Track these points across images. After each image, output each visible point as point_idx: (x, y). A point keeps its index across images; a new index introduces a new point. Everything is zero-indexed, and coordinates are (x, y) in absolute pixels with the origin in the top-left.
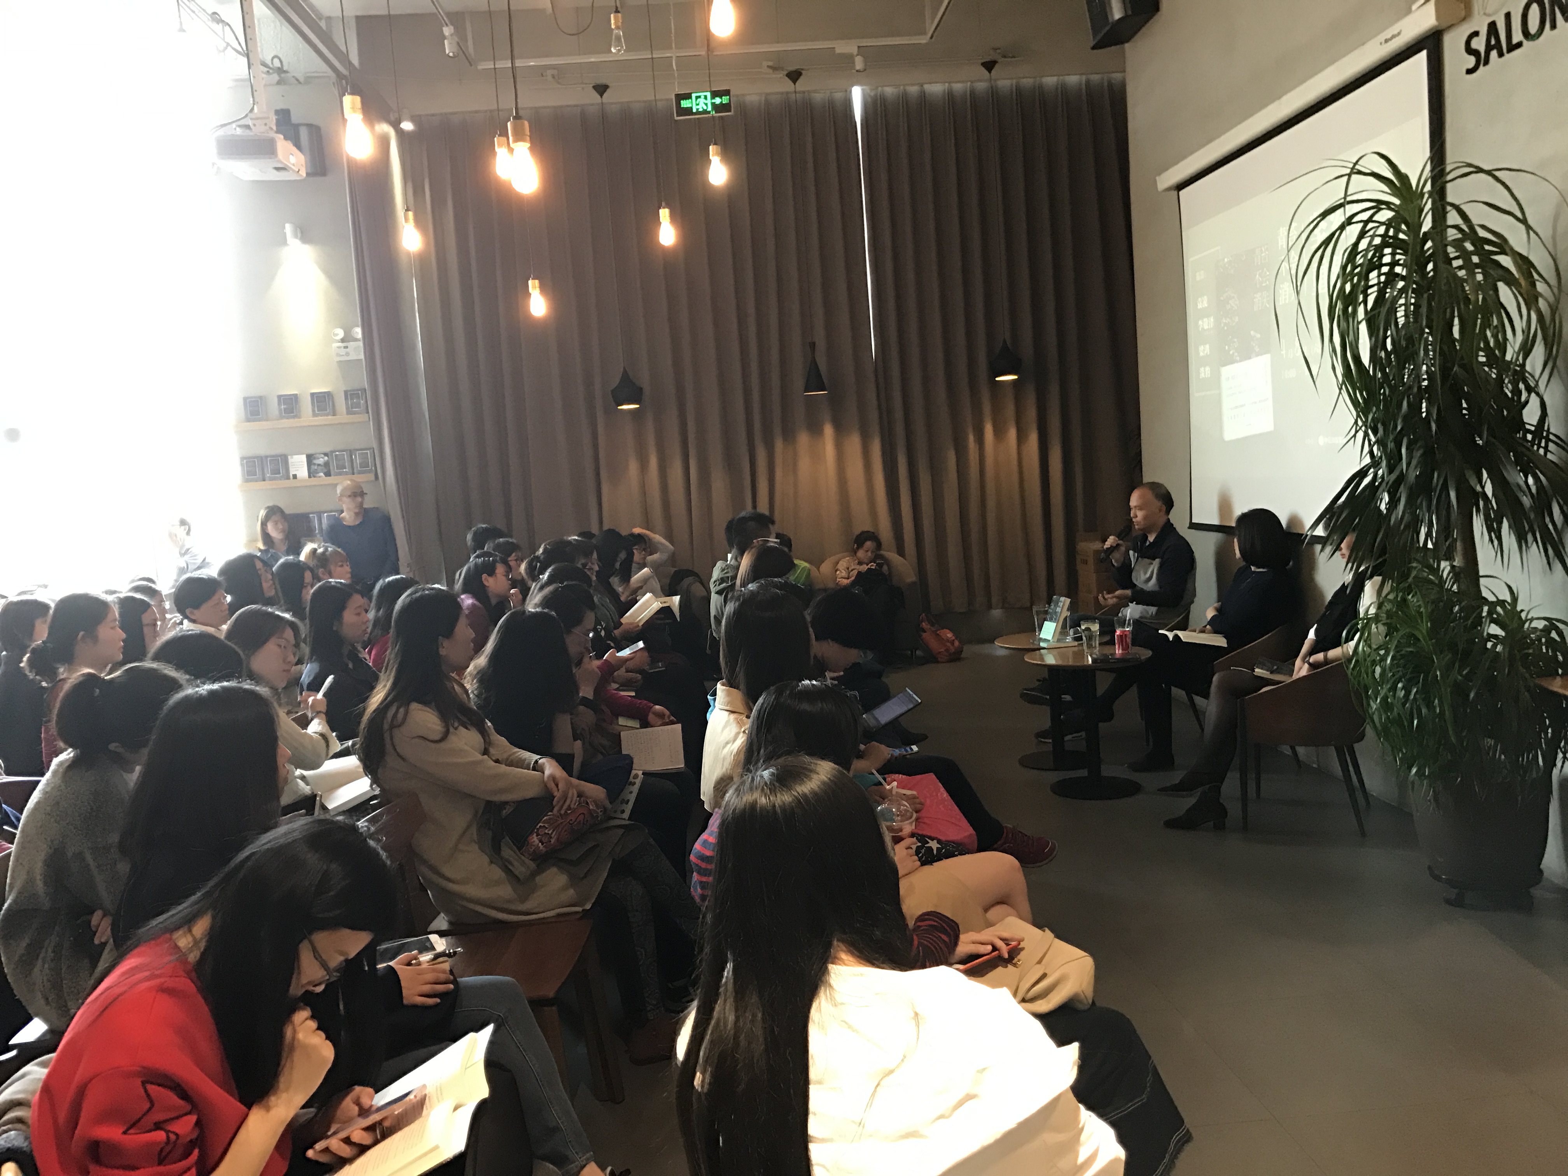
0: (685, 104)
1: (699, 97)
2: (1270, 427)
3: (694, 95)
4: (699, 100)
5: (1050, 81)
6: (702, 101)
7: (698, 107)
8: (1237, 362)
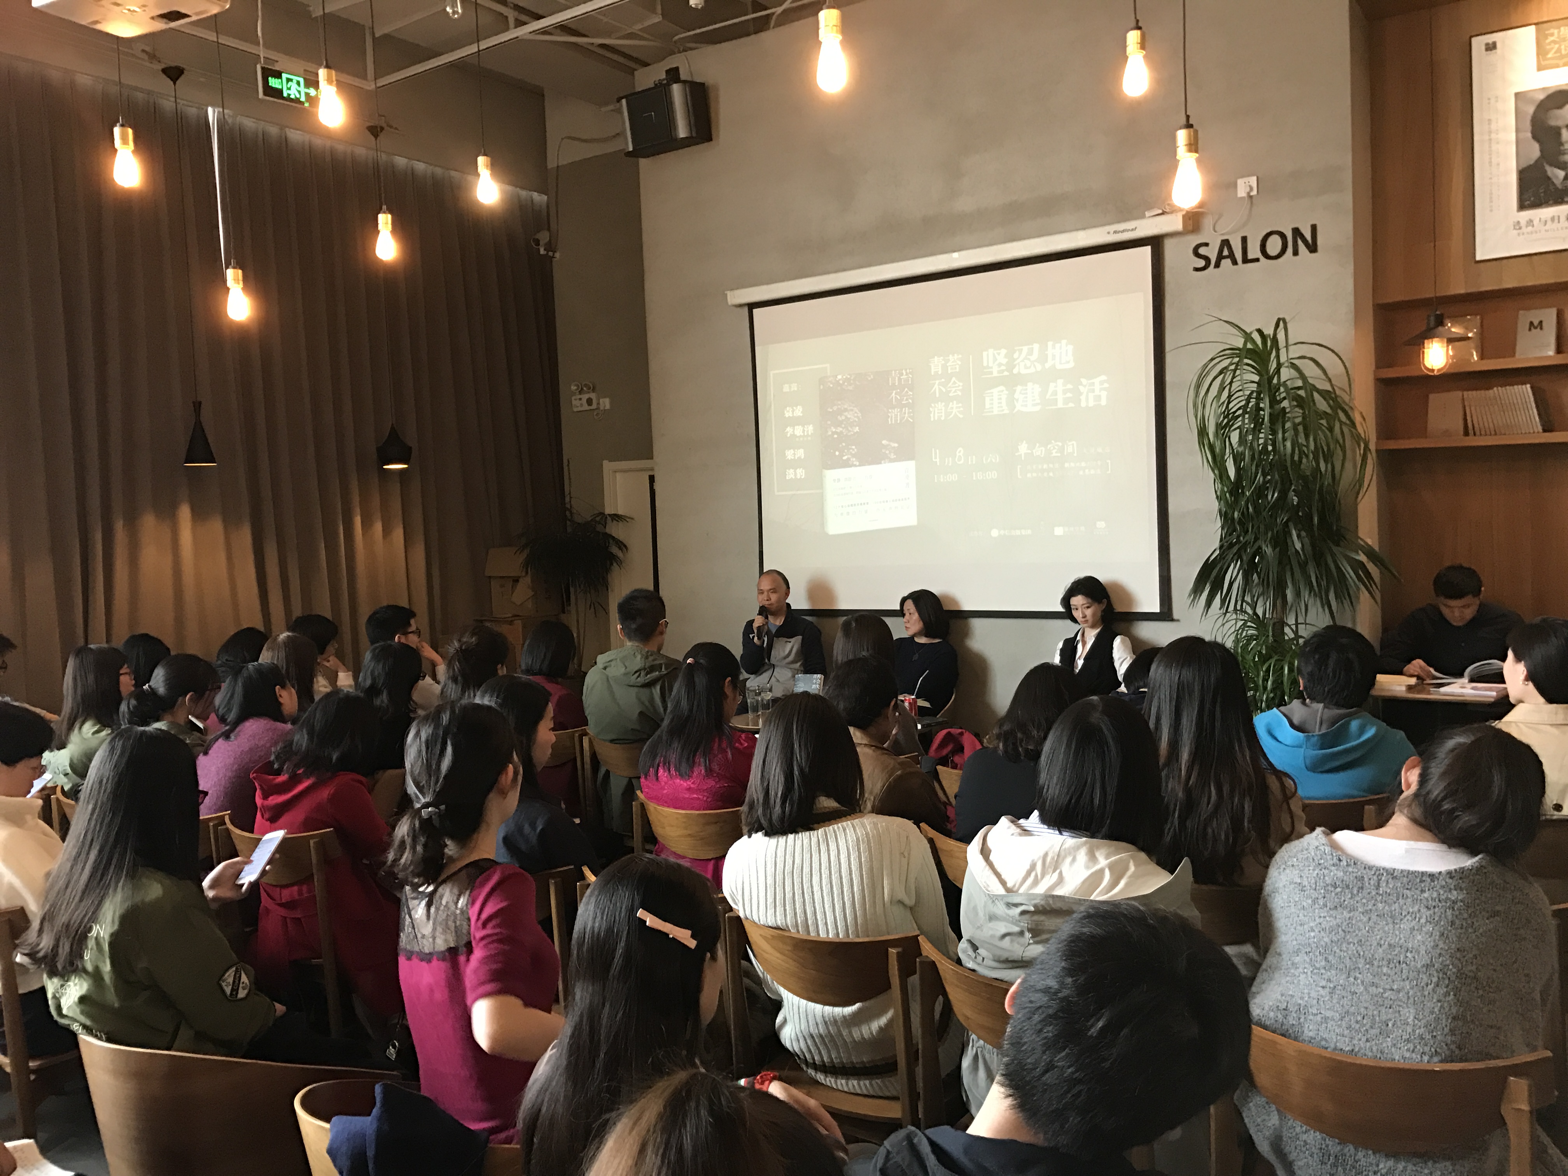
0: (273, 82)
1: (291, 80)
2: (914, 522)
3: (284, 76)
4: (290, 83)
5: (401, 161)
6: (293, 85)
7: (289, 92)
8: (855, 466)
